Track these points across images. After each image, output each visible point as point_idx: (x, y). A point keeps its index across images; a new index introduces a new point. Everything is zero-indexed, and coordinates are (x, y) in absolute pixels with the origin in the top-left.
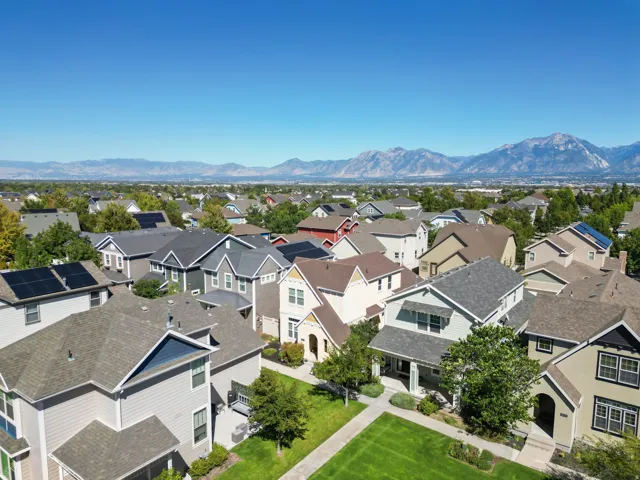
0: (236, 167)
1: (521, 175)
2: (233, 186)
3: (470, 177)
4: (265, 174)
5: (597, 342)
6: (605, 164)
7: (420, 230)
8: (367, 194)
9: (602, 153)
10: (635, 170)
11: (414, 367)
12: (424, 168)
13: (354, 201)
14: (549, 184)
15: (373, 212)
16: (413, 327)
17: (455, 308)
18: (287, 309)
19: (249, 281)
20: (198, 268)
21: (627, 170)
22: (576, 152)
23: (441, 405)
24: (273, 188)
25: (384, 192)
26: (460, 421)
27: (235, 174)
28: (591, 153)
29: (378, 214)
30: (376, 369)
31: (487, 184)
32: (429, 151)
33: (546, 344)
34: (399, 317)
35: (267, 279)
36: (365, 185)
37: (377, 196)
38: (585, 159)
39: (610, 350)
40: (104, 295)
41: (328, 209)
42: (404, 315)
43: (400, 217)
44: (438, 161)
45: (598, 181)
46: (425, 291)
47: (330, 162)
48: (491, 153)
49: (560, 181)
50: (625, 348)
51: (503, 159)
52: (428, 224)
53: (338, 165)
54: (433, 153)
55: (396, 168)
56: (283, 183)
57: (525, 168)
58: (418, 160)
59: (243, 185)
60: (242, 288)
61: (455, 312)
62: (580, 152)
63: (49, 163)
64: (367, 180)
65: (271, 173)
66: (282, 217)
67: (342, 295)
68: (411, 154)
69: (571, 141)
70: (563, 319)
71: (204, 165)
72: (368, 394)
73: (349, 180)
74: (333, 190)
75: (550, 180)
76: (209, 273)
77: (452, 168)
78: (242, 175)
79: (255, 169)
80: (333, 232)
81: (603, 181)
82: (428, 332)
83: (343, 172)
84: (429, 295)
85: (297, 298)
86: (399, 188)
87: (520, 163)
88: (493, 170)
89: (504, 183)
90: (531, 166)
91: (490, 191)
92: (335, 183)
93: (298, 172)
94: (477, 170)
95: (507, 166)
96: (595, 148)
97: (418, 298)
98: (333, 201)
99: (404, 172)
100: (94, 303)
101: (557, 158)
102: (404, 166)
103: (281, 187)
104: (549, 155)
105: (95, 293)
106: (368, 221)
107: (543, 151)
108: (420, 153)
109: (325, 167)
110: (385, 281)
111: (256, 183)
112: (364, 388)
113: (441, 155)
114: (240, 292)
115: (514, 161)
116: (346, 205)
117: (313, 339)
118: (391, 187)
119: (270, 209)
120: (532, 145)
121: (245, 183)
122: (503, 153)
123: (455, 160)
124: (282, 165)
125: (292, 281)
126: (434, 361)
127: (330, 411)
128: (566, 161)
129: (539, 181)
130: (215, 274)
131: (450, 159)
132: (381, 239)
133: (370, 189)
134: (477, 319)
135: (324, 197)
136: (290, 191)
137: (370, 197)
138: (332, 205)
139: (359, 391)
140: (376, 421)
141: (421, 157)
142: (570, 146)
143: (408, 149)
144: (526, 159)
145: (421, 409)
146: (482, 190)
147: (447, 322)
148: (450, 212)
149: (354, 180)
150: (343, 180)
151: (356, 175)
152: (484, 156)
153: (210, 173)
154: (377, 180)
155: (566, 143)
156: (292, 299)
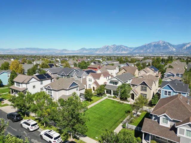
0: (66, 50)
1: (150, 53)
2: (65, 56)
3: (135, 53)
4: (75, 52)
5: (140, 84)
6: (174, 49)
7: (117, 68)
8: (105, 58)
9: (174, 46)
10: (183, 51)
11: (112, 91)
12: (122, 51)
13: (101, 61)
14: (158, 55)
15: (107, 64)
16: (112, 84)
17: (119, 80)
18: (88, 83)
19: (80, 77)
20: (69, 75)
21: (181, 51)
22: (166, 46)
23: (117, 97)
24: (77, 57)
25: (110, 58)
26: (120, 99)
27: (66, 52)
28: (170, 46)
29: (108, 64)
30: (105, 92)
31: (140, 55)
32: (123, 46)
33: (133, 85)
34: (110, 83)
35: (84, 77)
36: (105, 56)
37: (108, 59)
38: (168, 48)
39: (143, 86)
40: (53, 80)
41: (95, 63)
42: (111, 82)
43: (113, 65)
44: (126, 49)
45: (172, 54)
46: (114, 78)
47: (94, 49)
48: (142, 46)
49: (162, 54)
50: (145, 85)
51: (145, 48)
52: (119, 66)
53: (97, 50)
54: (125, 46)
55: (114, 51)
56: (80, 55)
57: (151, 51)
58: (120, 48)
59: (68, 56)
60: (79, 79)
61: (119, 81)
62: (167, 46)
63: (8, 49)
64: (105, 54)
65: (77, 52)
66: (83, 65)
67: (99, 79)
68: (118, 46)
69: (165, 43)
70: (136, 81)
71: (56, 50)
72: (104, 96)
73: (100, 54)
74: (95, 57)
75: (158, 54)
76: (71, 76)
77: (130, 51)
78: (67, 53)
79: (72, 51)
80: (96, 68)
81: (174, 55)
82: (115, 85)
83: (98, 52)
84: (115, 78)
85: (90, 80)
86: (115, 56)
87: (150, 49)
88: (142, 51)
89: (145, 55)
90: (153, 50)
91: (141, 57)
92: (96, 55)
93: (85, 52)
94: (137, 51)
95: (146, 50)
96: (172, 45)
97: (113, 79)
98: (96, 61)
99: (116, 52)
100: (51, 81)
101: (161, 48)
102: (116, 50)
103: (80, 56)
104: (158, 47)
105: (51, 79)
106: (105, 66)
107: (157, 46)
108: (121, 46)
109: (93, 50)
110: (108, 77)
111: (72, 55)
112: (103, 95)
113: (127, 47)
114: (78, 80)
115: (148, 49)
116: (99, 62)
117: (94, 88)
118: (112, 56)
119: (79, 63)
120: (153, 44)
121: (69, 55)
122: (145, 46)
123: (131, 48)
124: (80, 50)
125: (89, 77)
126: (115, 90)
127: (97, 98)
128: (163, 49)
129: (155, 55)
130: (73, 76)
131: (129, 48)
132: (108, 70)
133: (106, 57)
134: (123, 82)
135: (93, 60)
136: (83, 58)
137: (106, 59)
138: (96, 62)
139: (102, 96)
140: (105, 99)
141: (121, 47)
142: (164, 44)
143: (117, 45)
144: (152, 48)
145: (113, 98)
146: (139, 57)
147: (118, 83)
148: (125, 64)
149: (101, 54)
150: (98, 54)
151: (102, 53)
152: (139, 47)
153: (58, 52)
154: (108, 54)
155: (163, 43)
156: (89, 81)
